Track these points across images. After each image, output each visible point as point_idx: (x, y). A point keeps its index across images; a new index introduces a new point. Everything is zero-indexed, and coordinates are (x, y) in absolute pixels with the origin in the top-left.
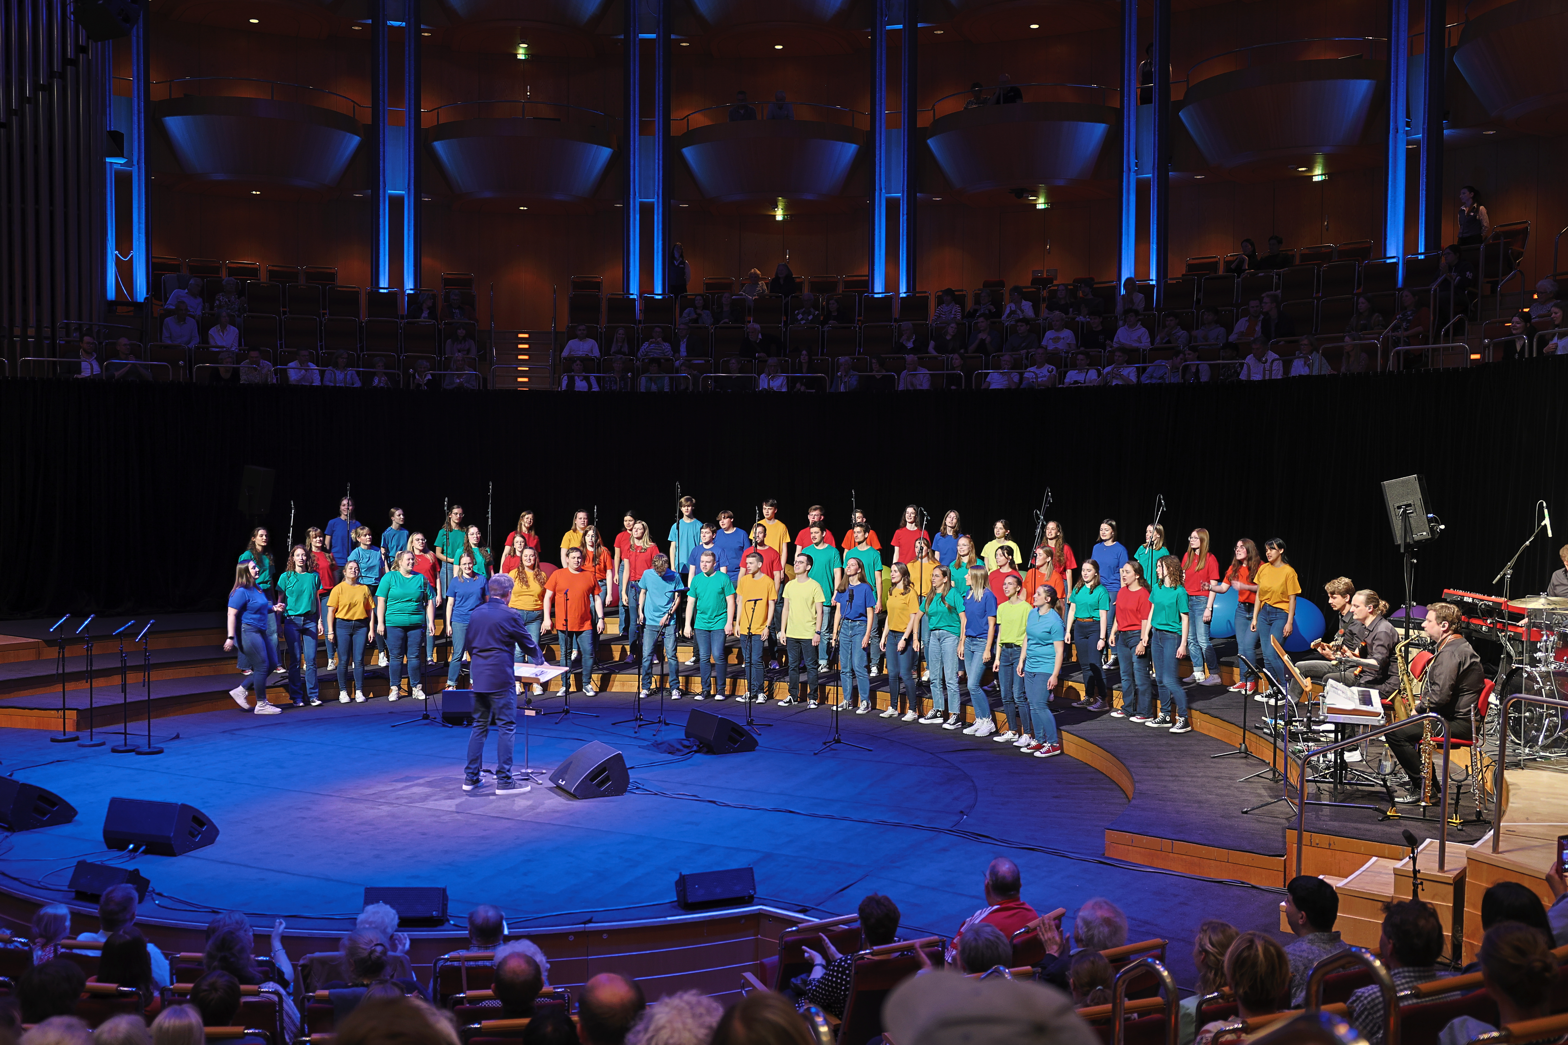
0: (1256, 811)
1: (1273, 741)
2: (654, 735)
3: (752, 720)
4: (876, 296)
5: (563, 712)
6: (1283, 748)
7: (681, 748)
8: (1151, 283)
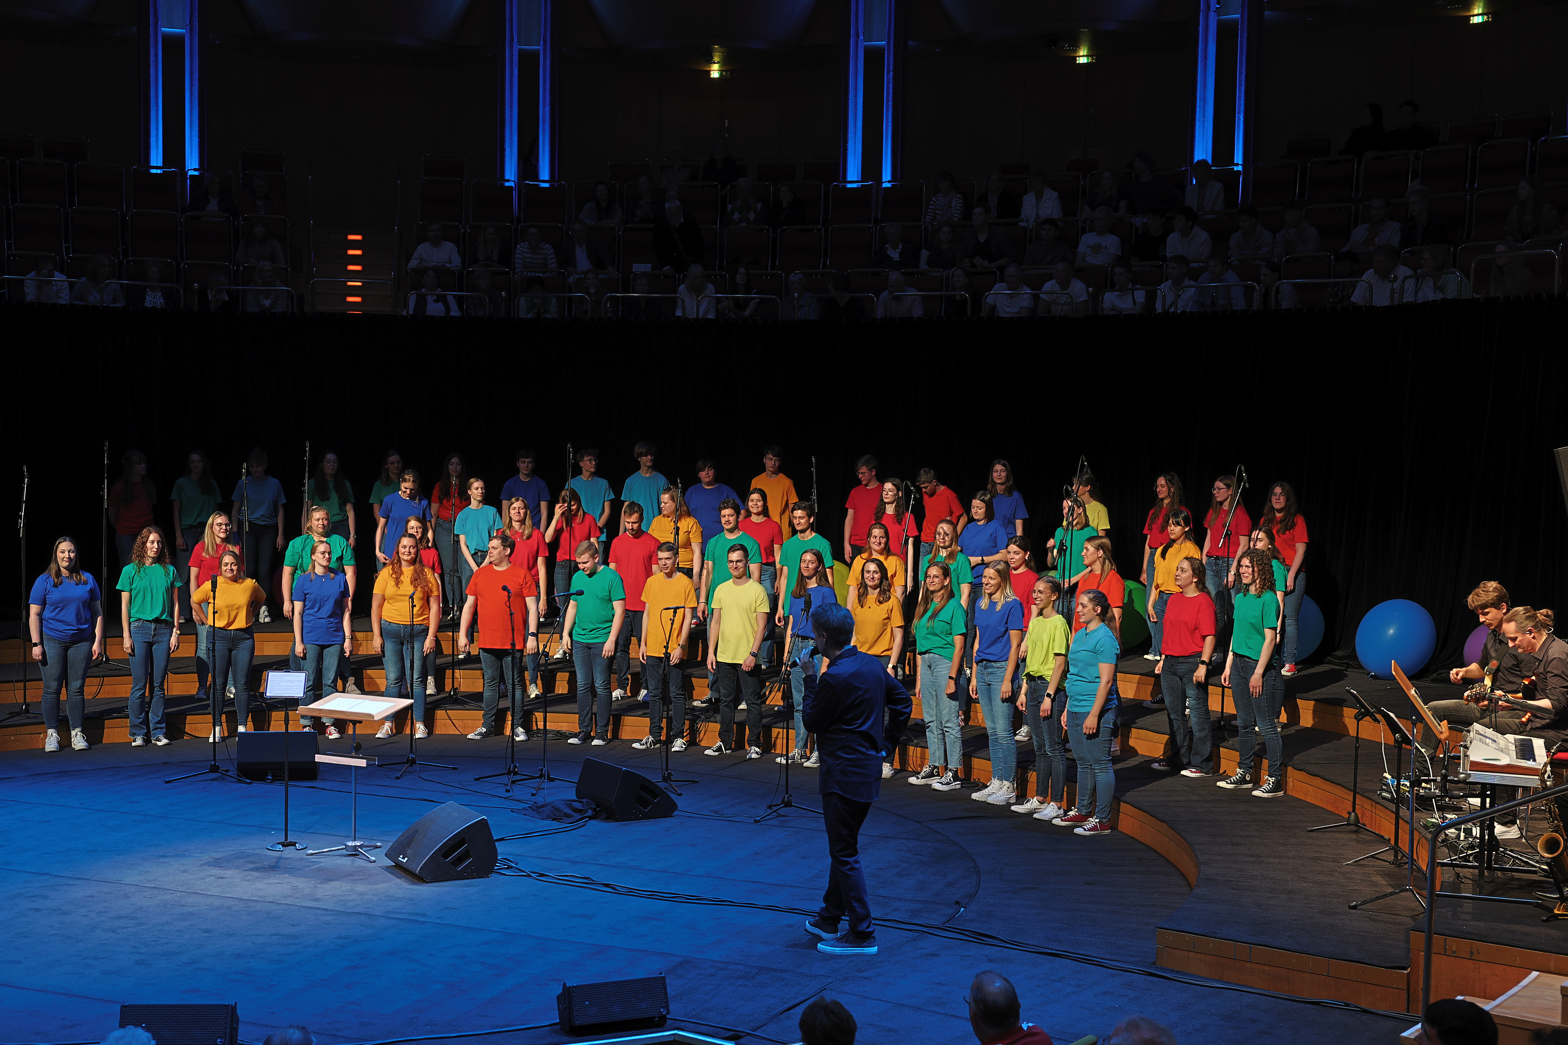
0: (1369, 906)
1: (1394, 810)
2: (533, 795)
3: (669, 774)
4: (849, 186)
5: (407, 762)
6: (1408, 818)
7: (572, 813)
8: (1236, 168)
